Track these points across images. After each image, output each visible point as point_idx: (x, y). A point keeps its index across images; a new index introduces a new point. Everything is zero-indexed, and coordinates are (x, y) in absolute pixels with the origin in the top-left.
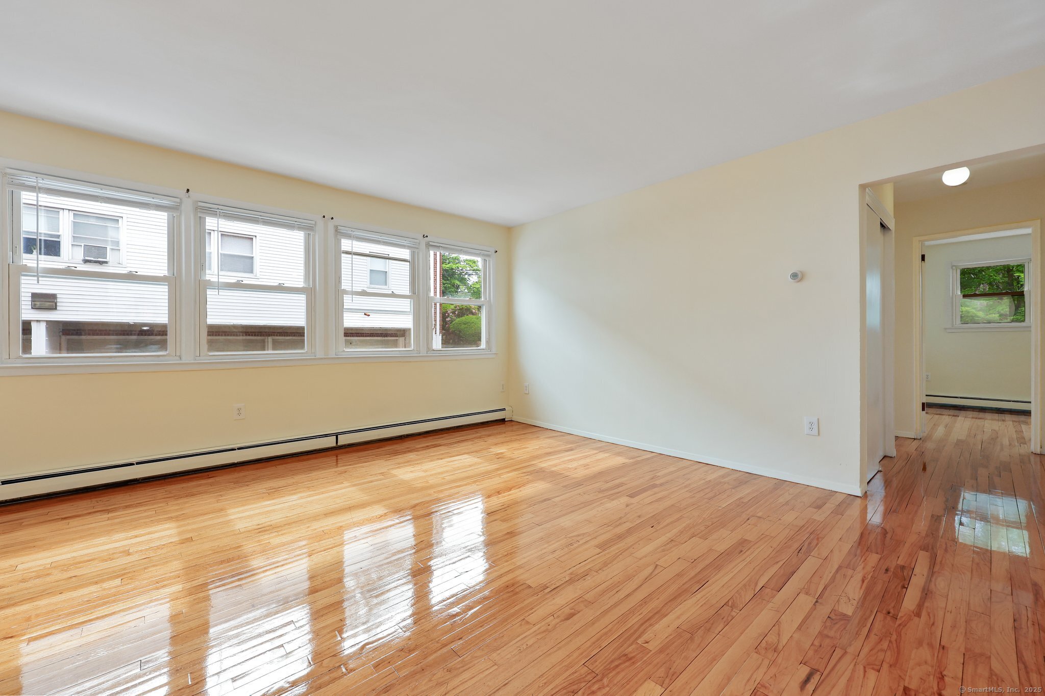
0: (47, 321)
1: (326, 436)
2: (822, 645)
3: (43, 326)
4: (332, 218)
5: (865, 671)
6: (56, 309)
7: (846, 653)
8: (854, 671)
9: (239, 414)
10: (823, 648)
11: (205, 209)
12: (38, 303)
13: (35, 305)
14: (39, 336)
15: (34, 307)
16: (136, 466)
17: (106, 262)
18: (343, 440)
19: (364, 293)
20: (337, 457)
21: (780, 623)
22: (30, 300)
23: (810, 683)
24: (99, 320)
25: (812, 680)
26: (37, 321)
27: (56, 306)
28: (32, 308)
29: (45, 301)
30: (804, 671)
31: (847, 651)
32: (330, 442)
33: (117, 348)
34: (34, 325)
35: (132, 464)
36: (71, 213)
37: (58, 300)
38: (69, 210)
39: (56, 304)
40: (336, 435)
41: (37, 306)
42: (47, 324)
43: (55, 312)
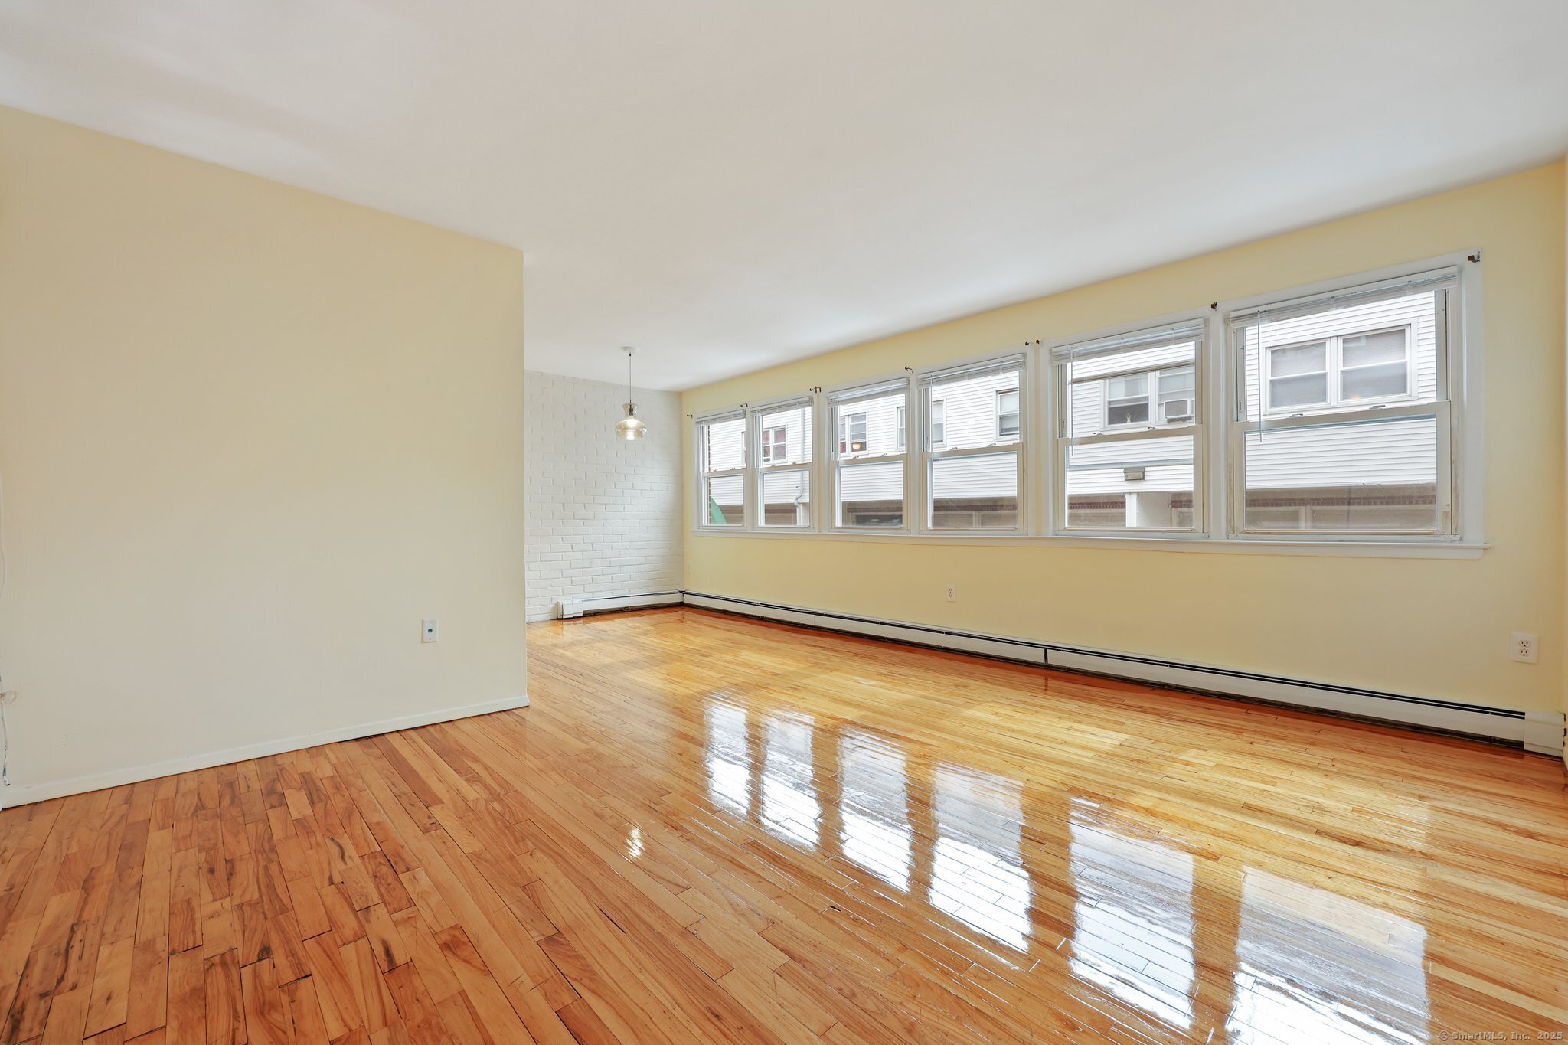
0: (1138, 493)
1: (1033, 645)
2: (416, 1002)
3: (1134, 497)
4: (1027, 344)
5: (346, 1025)
6: (1144, 479)
7: (385, 1024)
8: (357, 1011)
9: (951, 595)
10: (413, 1001)
11: (929, 379)
12: (1130, 475)
13: (1127, 476)
15: (1127, 480)
16: (880, 625)
17: (1189, 418)
18: (1055, 658)
19: (1099, 438)
20: (1046, 679)
21: (485, 975)
22: (1124, 471)
23: (383, 953)
25: (384, 957)
26: (1130, 493)
27: (1144, 476)
28: (1125, 481)
29: (1135, 473)
30: (400, 958)
31: (386, 1029)
32: (1037, 656)
33: (877, 522)
34: (1127, 497)
35: (877, 623)
37: (1146, 469)
39: (1144, 473)
40: (1046, 648)
41: (1129, 478)
42: (1138, 497)
43: (1144, 483)
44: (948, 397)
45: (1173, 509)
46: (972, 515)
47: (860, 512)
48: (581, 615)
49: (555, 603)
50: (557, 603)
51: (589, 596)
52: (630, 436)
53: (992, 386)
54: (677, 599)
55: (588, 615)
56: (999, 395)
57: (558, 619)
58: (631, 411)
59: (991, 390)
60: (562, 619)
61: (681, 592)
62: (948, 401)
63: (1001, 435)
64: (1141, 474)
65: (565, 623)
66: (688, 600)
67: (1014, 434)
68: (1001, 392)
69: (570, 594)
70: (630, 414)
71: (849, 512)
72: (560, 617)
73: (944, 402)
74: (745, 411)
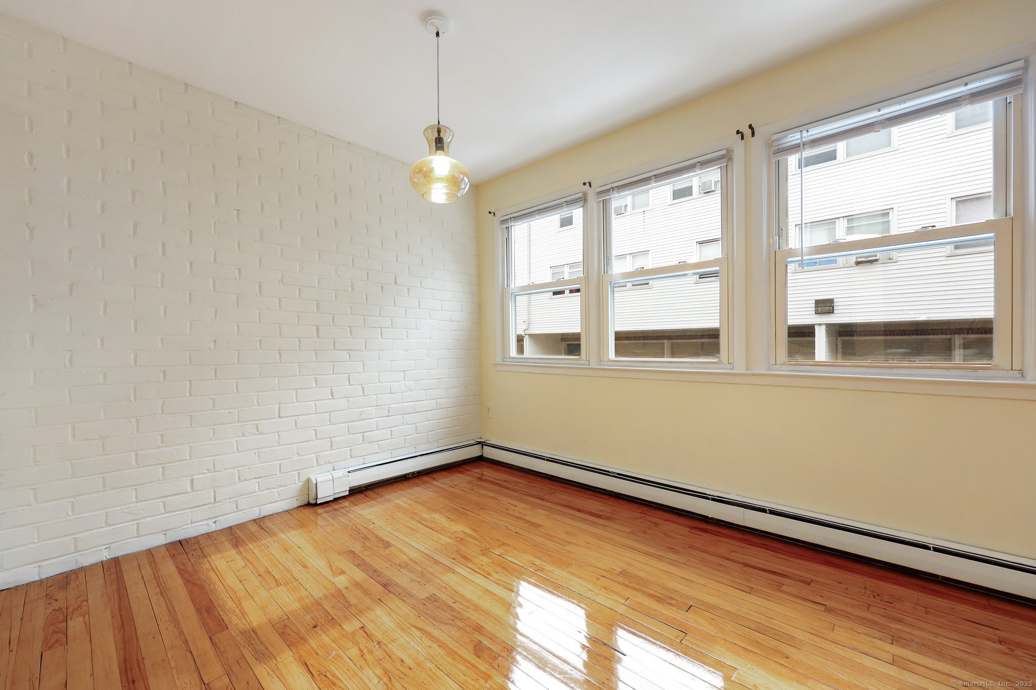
0: (826, 324)
3: (824, 327)
6: (833, 312)
12: (820, 308)
13: (818, 310)
14: (821, 339)
15: (817, 313)
17: (876, 260)
22: (814, 306)
24: (869, 321)
26: (819, 324)
27: (833, 310)
28: (816, 313)
29: (825, 306)
34: (817, 328)
36: (846, 220)
37: (835, 304)
38: (843, 217)
39: (833, 307)
41: (819, 311)
42: (826, 327)
43: (832, 315)
44: (653, 248)
45: (839, 338)
46: (664, 343)
47: (570, 341)
48: (347, 493)
49: (305, 479)
50: (308, 481)
51: (357, 463)
52: (439, 194)
53: (693, 238)
54: (474, 452)
55: (357, 492)
56: (698, 245)
57: (309, 505)
58: (439, 143)
59: (691, 241)
60: (316, 505)
61: (479, 443)
62: (653, 251)
63: (700, 278)
64: (832, 308)
65: (320, 510)
66: (489, 453)
67: (712, 277)
68: (700, 243)
69: (330, 463)
70: (438, 148)
71: (562, 341)
72: (312, 502)
73: (650, 252)
74: (585, 195)
